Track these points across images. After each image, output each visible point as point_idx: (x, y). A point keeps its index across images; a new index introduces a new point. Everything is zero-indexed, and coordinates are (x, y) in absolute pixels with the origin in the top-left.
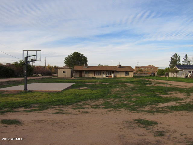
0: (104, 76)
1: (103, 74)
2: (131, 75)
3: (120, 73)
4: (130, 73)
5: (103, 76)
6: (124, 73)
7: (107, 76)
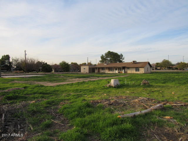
0: (117, 72)
1: (116, 70)
2: (142, 71)
3: (130, 69)
4: (140, 69)
5: (115, 72)
6: (135, 69)
7: (119, 72)
